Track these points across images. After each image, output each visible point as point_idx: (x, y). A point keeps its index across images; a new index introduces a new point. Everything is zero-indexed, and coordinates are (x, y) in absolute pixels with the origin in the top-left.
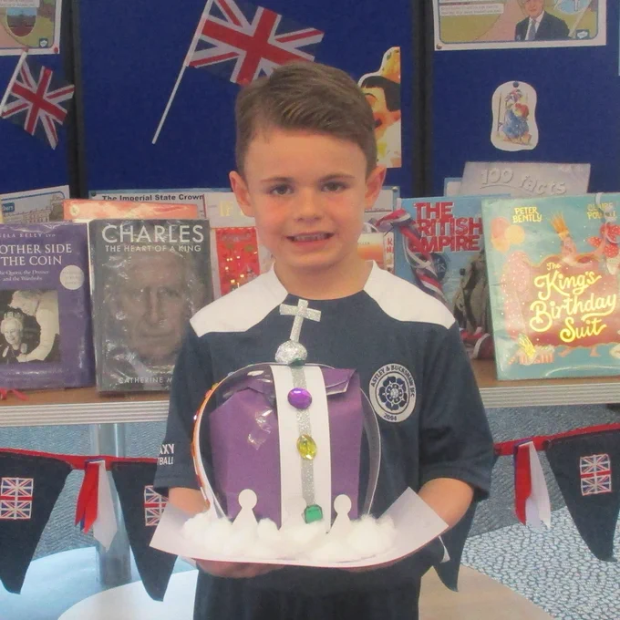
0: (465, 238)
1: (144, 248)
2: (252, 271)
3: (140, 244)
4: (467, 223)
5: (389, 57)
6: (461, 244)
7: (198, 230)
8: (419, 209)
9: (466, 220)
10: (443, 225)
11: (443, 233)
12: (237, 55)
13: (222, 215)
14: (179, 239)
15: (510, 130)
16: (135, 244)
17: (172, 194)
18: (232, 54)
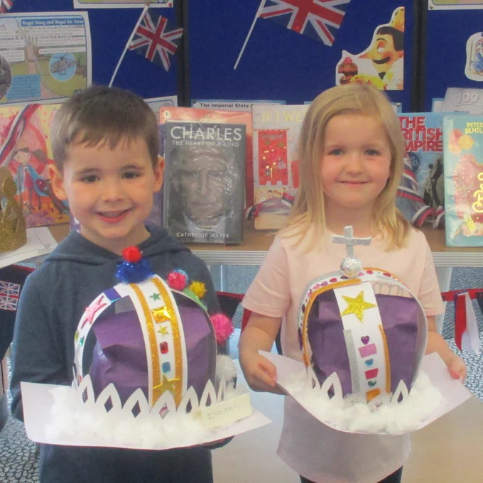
0: (433, 142)
1: (199, 143)
2: (281, 160)
3: (197, 141)
4: (435, 132)
5: (396, 14)
6: (431, 147)
7: (237, 131)
8: (401, 121)
9: (434, 130)
10: (417, 133)
11: (417, 139)
12: (292, 10)
13: (264, 121)
14: (223, 138)
15: (478, 66)
16: (193, 140)
17: (246, 104)
18: (289, 10)
